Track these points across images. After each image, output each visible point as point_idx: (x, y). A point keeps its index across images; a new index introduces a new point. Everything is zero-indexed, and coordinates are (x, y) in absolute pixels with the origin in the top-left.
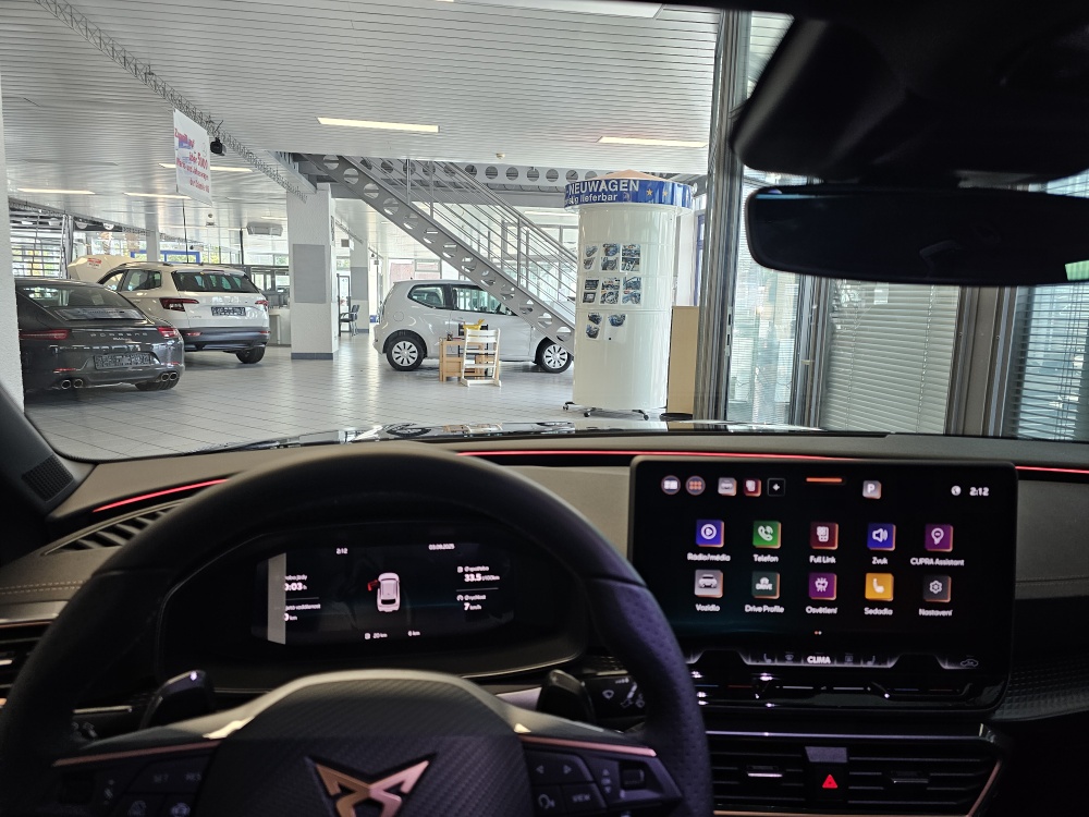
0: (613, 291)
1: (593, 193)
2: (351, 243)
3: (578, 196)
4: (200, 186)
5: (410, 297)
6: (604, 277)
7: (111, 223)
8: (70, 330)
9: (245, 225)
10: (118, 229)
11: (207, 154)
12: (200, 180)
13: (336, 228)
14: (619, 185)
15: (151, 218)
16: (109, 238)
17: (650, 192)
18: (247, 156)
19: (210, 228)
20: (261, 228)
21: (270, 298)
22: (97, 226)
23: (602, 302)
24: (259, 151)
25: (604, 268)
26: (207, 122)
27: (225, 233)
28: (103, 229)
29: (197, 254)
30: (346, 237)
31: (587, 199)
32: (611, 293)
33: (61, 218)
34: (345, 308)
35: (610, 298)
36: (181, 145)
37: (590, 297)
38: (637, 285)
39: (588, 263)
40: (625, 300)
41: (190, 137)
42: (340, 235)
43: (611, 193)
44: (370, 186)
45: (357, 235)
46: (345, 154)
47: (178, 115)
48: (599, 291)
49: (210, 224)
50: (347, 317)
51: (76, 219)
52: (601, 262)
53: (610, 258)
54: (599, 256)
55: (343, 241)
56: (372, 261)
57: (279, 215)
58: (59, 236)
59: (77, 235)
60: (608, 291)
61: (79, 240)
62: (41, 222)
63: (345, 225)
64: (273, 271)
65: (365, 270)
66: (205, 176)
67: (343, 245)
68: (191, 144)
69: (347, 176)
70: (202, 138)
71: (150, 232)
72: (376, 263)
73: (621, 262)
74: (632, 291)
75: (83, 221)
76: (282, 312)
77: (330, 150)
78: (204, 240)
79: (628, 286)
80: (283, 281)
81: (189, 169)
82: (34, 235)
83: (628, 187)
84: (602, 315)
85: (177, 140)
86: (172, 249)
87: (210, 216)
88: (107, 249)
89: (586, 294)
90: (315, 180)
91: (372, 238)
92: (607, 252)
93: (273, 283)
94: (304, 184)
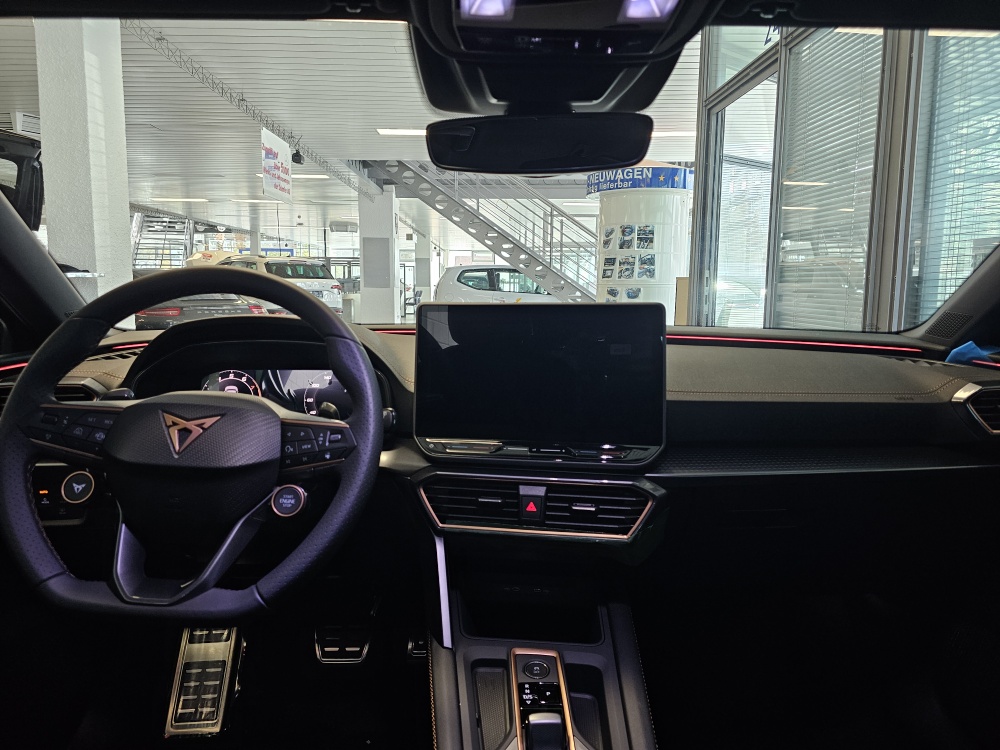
0: (629, 267)
1: (611, 181)
2: (415, 237)
3: (598, 184)
4: (283, 189)
5: (459, 280)
6: (621, 255)
7: (223, 225)
8: (182, 308)
9: (328, 224)
10: (228, 230)
11: (289, 163)
12: (283, 184)
13: (400, 224)
14: (633, 173)
15: (254, 221)
16: (222, 238)
17: (662, 178)
18: (323, 165)
19: (299, 227)
20: (342, 226)
21: (345, 285)
22: (212, 228)
23: (619, 277)
24: (333, 161)
25: (621, 247)
26: (288, 137)
27: (313, 231)
28: (218, 232)
29: (292, 251)
30: (410, 231)
31: (605, 187)
32: (627, 269)
33: (184, 223)
34: (410, 294)
35: (627, 273)
36: (267, 157)
37: (609, 273)
38: (651, 261)
39: (606, 243)
40: (640, 275)
41: (275, 150)
42: (404, 230)
43: (627, 181)
44: (425, 185)
45: (421, 231)
46: (405, 159)
47: (265, 132)
48: (617, 267)
49: (299, 224)
50: (412, 301)
51: (196, 223)
52: (618, 242)
53: (626, 238)
54: (617, 237)
55: (407, 235)
56: (434, 254)
57: (352, 214)
58: (183, 237)
59: (197, 237)
60: (625, 267)
61: (200, 241)
62: (170, 227)
63: (409, 222)
64: (349, 263)
65: (427, 261)
66: (288, 182)
67: (407, 239)
68: (275, 156)
69: (405, 178)
70: (285, 151)
71: (253, 233)
72: (439, 255)
73: (636, 242)
74: (646, 267)
75: (203, 224)
76: (355, 297)
77: (390, 156)
78: (297, 239)
79: (643, 262)
80: (356, 271)
81: (274, 175)
82: (163, 237)
83: (642, 175)
84: (619, 289)
85: (263, 152)
86: (272, 247)
87: (299, 217)
88: (220, 248)
89: (605, 271)
90: (382, 183)
91: (434, 233)
92: (623, 232)
93: (350, 272)
94: (373, 187)
